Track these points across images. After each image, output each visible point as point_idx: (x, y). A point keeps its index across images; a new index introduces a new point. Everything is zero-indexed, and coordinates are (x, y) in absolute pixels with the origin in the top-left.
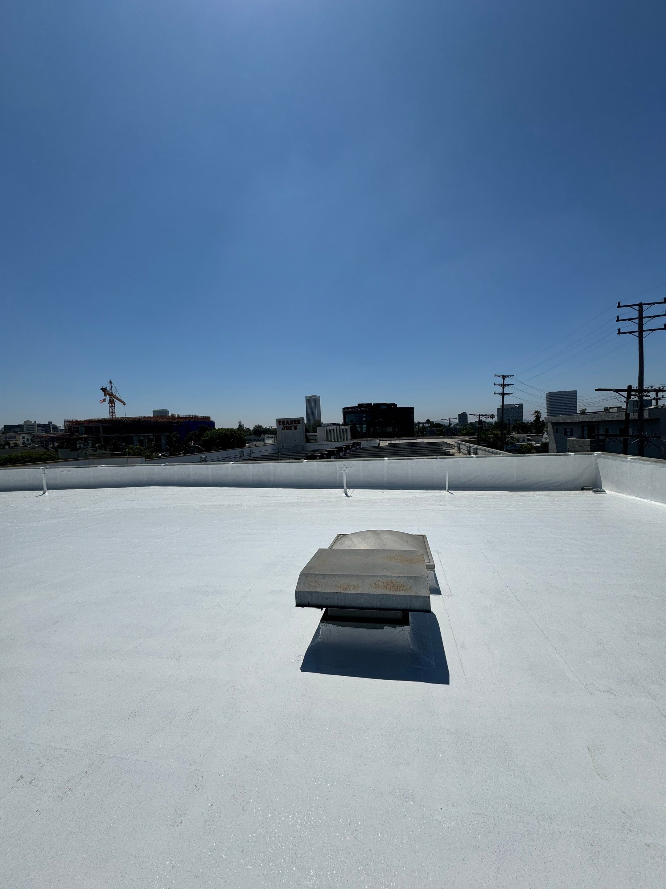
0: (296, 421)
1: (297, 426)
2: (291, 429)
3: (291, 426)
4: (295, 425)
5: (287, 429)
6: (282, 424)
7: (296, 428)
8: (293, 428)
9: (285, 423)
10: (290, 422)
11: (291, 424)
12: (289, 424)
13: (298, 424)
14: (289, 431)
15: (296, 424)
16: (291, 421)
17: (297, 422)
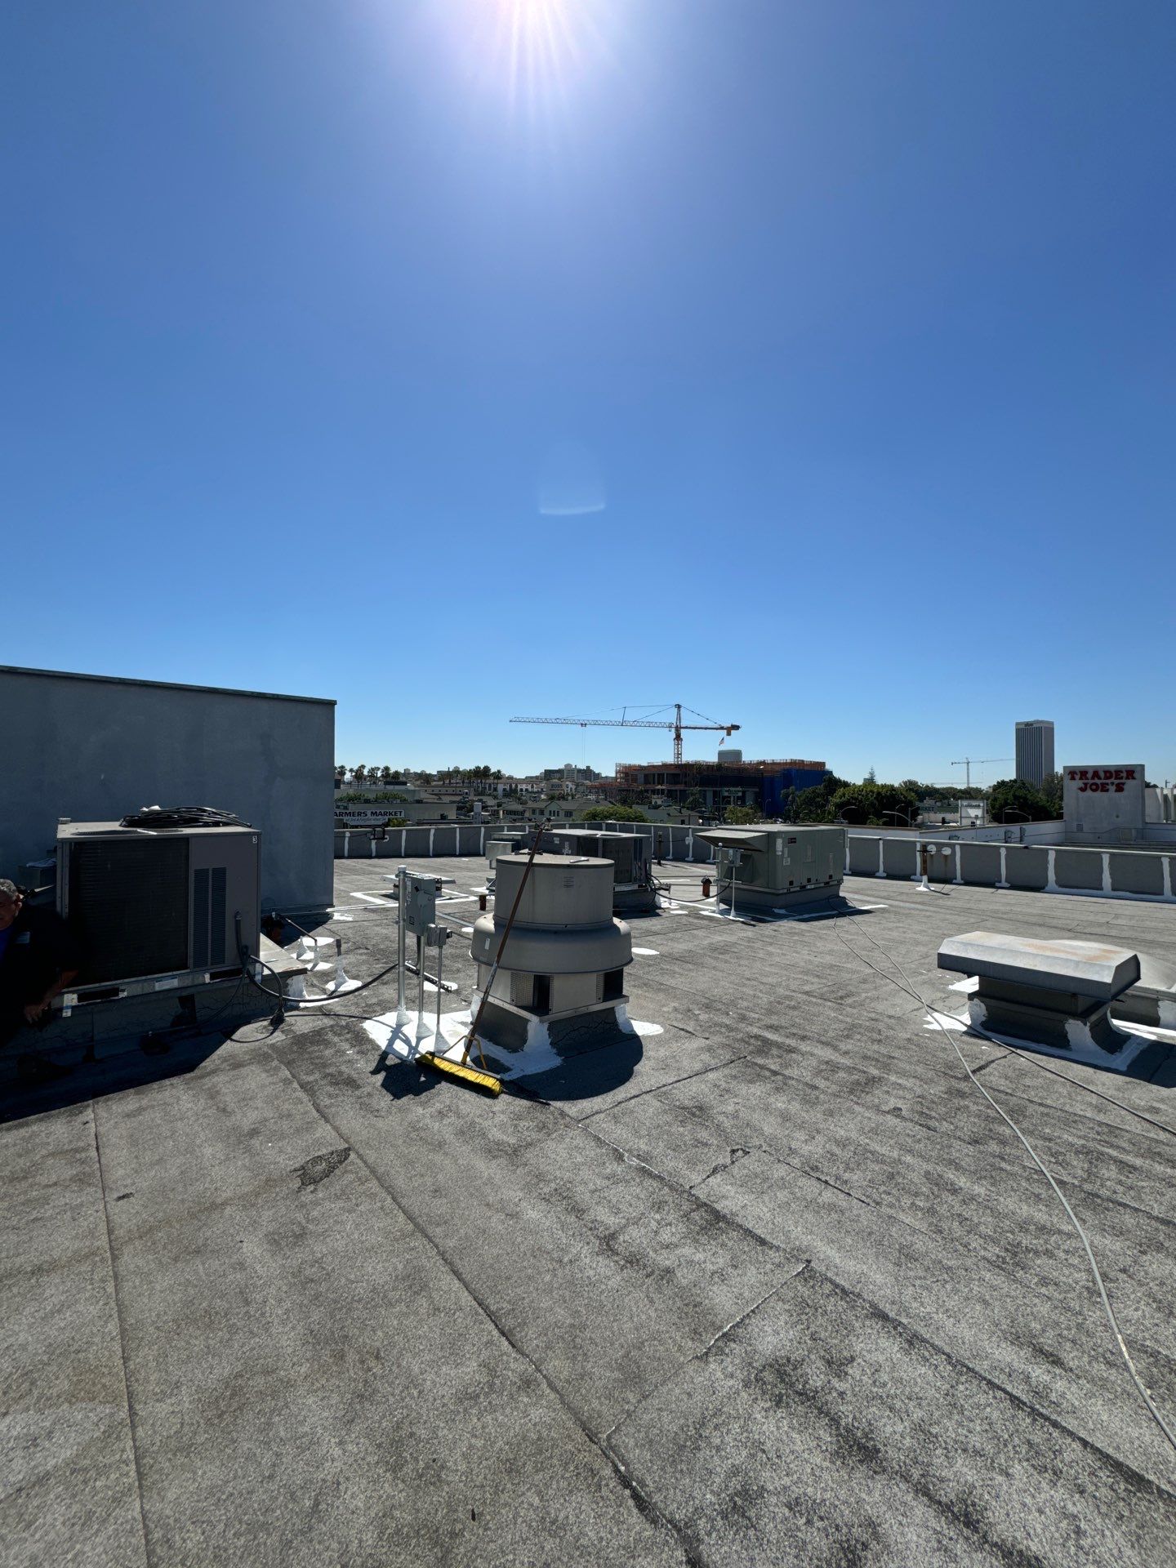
0: (1122, 772)
1: (1123, 784)
2: (1107, 790)
3: (1107, 784)
4: (1117, 781)
5: (1093, 790)
6: (1081, 779)
7: (1120, 788)
8: (1113, 788)
9: (1090, 775)
10: (1102, 775)
11: (1107, 778)
12: (1099, 778)
13: (1127, 778)
14: (1098, 794)
15: (1122, 778)
16: (1105, 772)
17: (1124, 775)
